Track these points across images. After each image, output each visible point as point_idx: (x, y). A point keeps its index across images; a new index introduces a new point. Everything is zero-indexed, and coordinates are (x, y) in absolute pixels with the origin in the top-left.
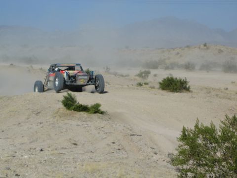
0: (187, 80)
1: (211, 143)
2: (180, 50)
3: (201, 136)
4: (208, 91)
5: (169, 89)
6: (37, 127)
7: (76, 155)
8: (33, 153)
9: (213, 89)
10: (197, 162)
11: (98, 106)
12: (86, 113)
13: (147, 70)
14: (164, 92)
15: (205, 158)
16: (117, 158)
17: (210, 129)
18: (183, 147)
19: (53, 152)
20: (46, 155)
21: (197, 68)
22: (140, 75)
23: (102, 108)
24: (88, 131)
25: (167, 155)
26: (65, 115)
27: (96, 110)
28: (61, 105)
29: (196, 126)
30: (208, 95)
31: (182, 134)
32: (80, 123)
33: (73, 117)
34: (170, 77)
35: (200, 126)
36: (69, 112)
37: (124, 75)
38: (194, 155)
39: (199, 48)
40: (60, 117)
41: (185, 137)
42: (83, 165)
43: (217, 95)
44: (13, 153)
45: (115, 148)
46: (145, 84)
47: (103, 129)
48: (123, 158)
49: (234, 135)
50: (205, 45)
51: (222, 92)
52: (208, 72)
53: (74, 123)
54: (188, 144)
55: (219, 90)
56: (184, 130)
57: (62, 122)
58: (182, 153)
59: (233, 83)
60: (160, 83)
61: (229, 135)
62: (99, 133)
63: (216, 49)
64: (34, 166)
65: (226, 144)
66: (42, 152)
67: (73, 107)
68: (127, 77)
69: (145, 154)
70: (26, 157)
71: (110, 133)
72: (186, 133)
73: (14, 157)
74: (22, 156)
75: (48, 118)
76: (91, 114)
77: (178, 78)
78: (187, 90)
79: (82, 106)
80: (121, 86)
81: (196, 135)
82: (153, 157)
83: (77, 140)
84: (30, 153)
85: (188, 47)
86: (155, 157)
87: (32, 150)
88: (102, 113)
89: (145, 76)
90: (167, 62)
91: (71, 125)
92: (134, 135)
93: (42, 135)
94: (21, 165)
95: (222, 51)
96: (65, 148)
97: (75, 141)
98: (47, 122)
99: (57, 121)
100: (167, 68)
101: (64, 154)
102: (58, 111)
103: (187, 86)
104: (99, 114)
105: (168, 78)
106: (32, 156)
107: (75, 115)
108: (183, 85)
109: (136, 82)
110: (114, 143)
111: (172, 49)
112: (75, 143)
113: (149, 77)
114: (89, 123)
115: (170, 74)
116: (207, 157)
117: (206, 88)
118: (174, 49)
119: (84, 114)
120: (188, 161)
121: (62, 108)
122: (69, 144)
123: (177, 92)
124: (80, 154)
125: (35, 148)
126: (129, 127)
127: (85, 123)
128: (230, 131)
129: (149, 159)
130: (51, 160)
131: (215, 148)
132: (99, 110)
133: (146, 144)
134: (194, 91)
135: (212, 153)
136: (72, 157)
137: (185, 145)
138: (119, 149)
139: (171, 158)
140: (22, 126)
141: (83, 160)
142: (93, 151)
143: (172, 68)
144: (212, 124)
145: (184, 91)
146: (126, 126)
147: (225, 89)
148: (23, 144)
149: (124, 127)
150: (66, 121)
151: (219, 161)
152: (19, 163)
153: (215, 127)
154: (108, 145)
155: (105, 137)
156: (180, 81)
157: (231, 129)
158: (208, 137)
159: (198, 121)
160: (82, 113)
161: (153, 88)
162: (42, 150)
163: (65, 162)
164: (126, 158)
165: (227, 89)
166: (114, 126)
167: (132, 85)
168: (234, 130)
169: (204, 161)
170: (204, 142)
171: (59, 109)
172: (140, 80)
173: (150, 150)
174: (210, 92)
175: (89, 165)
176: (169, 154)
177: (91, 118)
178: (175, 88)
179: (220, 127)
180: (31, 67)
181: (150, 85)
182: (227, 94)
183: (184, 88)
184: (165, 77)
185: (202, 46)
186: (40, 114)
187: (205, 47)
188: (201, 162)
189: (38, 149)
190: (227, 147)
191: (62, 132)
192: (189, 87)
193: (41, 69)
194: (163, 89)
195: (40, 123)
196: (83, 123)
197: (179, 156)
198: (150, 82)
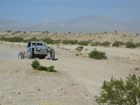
0: (105, 53)
1: (120, 90)
2: (101, 34)
3: (114, 86)
4: (118, 58)
5: (95, 58)
6: (16, 80)
7: (40, 97)
8: (15, 95)
9: (120, 58)
10: (112, 101)
11: (52, 67)
12: (45, 72)
13: (81, 46)
14: (92, 59)
15: (117, 99)
16: (64, 99)
17: (120, 82)
18: (104, 92)
19: (26, 95)
20: (22, 96)
21: (111, 45)
22: (77, 49)
23: (55, 69)
24: (47, 82)
25: (94, 97)
26: (33, 73)
27: (52, 70)
28: (31, 67)
29: (112, 80)
30: (118, 61)
31: (103, 84)
32: (42, 77)
33: (38, 73)
34: (95, 50)
35: (114, 80)
36: (35, 71)
37: (68, 49)
38: (110, 97)
39: (112, 33)
40: (30, 74)
41: (105, 86)
42: (44, 103)
43: (123, 61)
44: (2, 95)
45: (62, 93)
46: (80, 54)
47: (55, 81)
48: (67, 99)
49: (134, 85)
50: (116, 32)
51: (125, 59)
52: (117, 48)
53: (38, 77)
54: (107, 90)
55: (124, 58)
56: (105, 82)
57: (31, 77)
58: (103, 96)
59: (132, 54)
60: (89, 54)
61: (131, 85)
62: (53, 83)
63: (122, 34)
64: (15, 103)
65: (129, 91)
66: (19, 95)
67: (38, 68)
68: (69, 50)
69: (81, 96)
70: (10, 97)
71: (60, 83)
72: (106, 84)
73: (3, 97)
74: (8, 97)
75: (23, 74)
76: (48, 72)
77: (100, 51)
78: (105, 58)
79: (43, 67)
80: (66, 56)
81: (111, 85)
82: (85, 98)
83: (40, 87)
84: (13, 95)
85: (105, 33)
86: (87, 98)
87: (13, 93)
88: (55, 71)
89: (80, 50)
90: (93, 41)
91: (37, 78)
92: (74, 85)
93: (20, 84)
94: (7, 102)
95: (126, 36)
96: (33, 92)
97: (39, 88)
98: (22, 77)
99: (28, 76)
100: (93, 45)
101: (33, 96)
102: (29, 70)
103: (105, 56)
104: (53, 72)
105: (94, 51)
106: (14, 97)
107: (39, 73)
108: (102, 55)
109: (75, 53)
110: (62, 89)
111: (96, 34)
112: (39, 89)
113: (82, 50)
114: (47, 77)
115: (95, 49)
116: (118, 98)
117: (116, 57)
118: (97, 34)
119: (44, 72)
120: (107, 100)
121: (31, 69)
122: (36, 89)
123: (99, 59)
124: (42, 96)
125: (16, 92)
126: (71, 80)
127: (45, 77)
128: (131, 83)
129: (83, 99)
130: (25, 99)
131: (123, 93)
132: (53, 70)
133: (81, 90)
134: (109, 59)
135: (121, 96)
136: (37, 98)
137: (105, 91)
138: (65, 93)
139: (96, 99)
140: (7, 79)
141: (44, 100)
142: (50, 94)
143: (96, 45)
144: (121, 79)
145: (103, 59)
146: (69, 79)
147: (127, 58)
148: (8, 89)
149: (68, 80)
150: (34, 76)
151: (125, 101)
152: (6, 101)
153: (123, 81)
154: (59, 90)
155: (57, 86)
156: (101, 53)
157: (132, 82)
158: (118, 86)
159: (112, 77)
160: (43, 71)
161: (85, 57)
162: (19, 93)
163: (33, 100)
164: (69, 98)
165: (128, 58)
166: (62, 79)
167: (73, 55)
168: (134, 83)
169: (116, 100)
170: (116, 90)
171: (30, 69)
172: (77, 52)
173: (83, 93)
174: (118, 60)
175: (48, 102)
176: (95, 96)
177: (48, 74)
178: (98, 57)
179: (126, 80)
180: (13, 44)
181: (83, 55)
182: (129, 61)
183: (103, 57)
184: (92, 50)
185: (114, 33)
186: (18, 72)
187: (116, 33)
188: (114, 101)
189: (17, 93)
190: (130, 92)
191: (31, 83)
192: (106, 56)
193: (19, 45)
194: (91, 58)
195: (18, 77)
196: (44, 77)
197: (101, 97)
198: (83, 53)
